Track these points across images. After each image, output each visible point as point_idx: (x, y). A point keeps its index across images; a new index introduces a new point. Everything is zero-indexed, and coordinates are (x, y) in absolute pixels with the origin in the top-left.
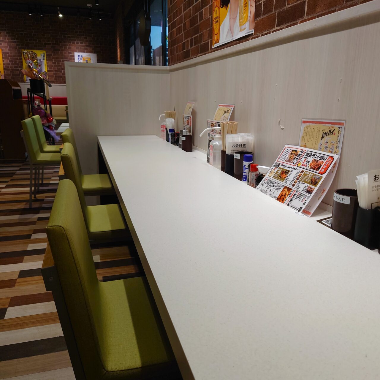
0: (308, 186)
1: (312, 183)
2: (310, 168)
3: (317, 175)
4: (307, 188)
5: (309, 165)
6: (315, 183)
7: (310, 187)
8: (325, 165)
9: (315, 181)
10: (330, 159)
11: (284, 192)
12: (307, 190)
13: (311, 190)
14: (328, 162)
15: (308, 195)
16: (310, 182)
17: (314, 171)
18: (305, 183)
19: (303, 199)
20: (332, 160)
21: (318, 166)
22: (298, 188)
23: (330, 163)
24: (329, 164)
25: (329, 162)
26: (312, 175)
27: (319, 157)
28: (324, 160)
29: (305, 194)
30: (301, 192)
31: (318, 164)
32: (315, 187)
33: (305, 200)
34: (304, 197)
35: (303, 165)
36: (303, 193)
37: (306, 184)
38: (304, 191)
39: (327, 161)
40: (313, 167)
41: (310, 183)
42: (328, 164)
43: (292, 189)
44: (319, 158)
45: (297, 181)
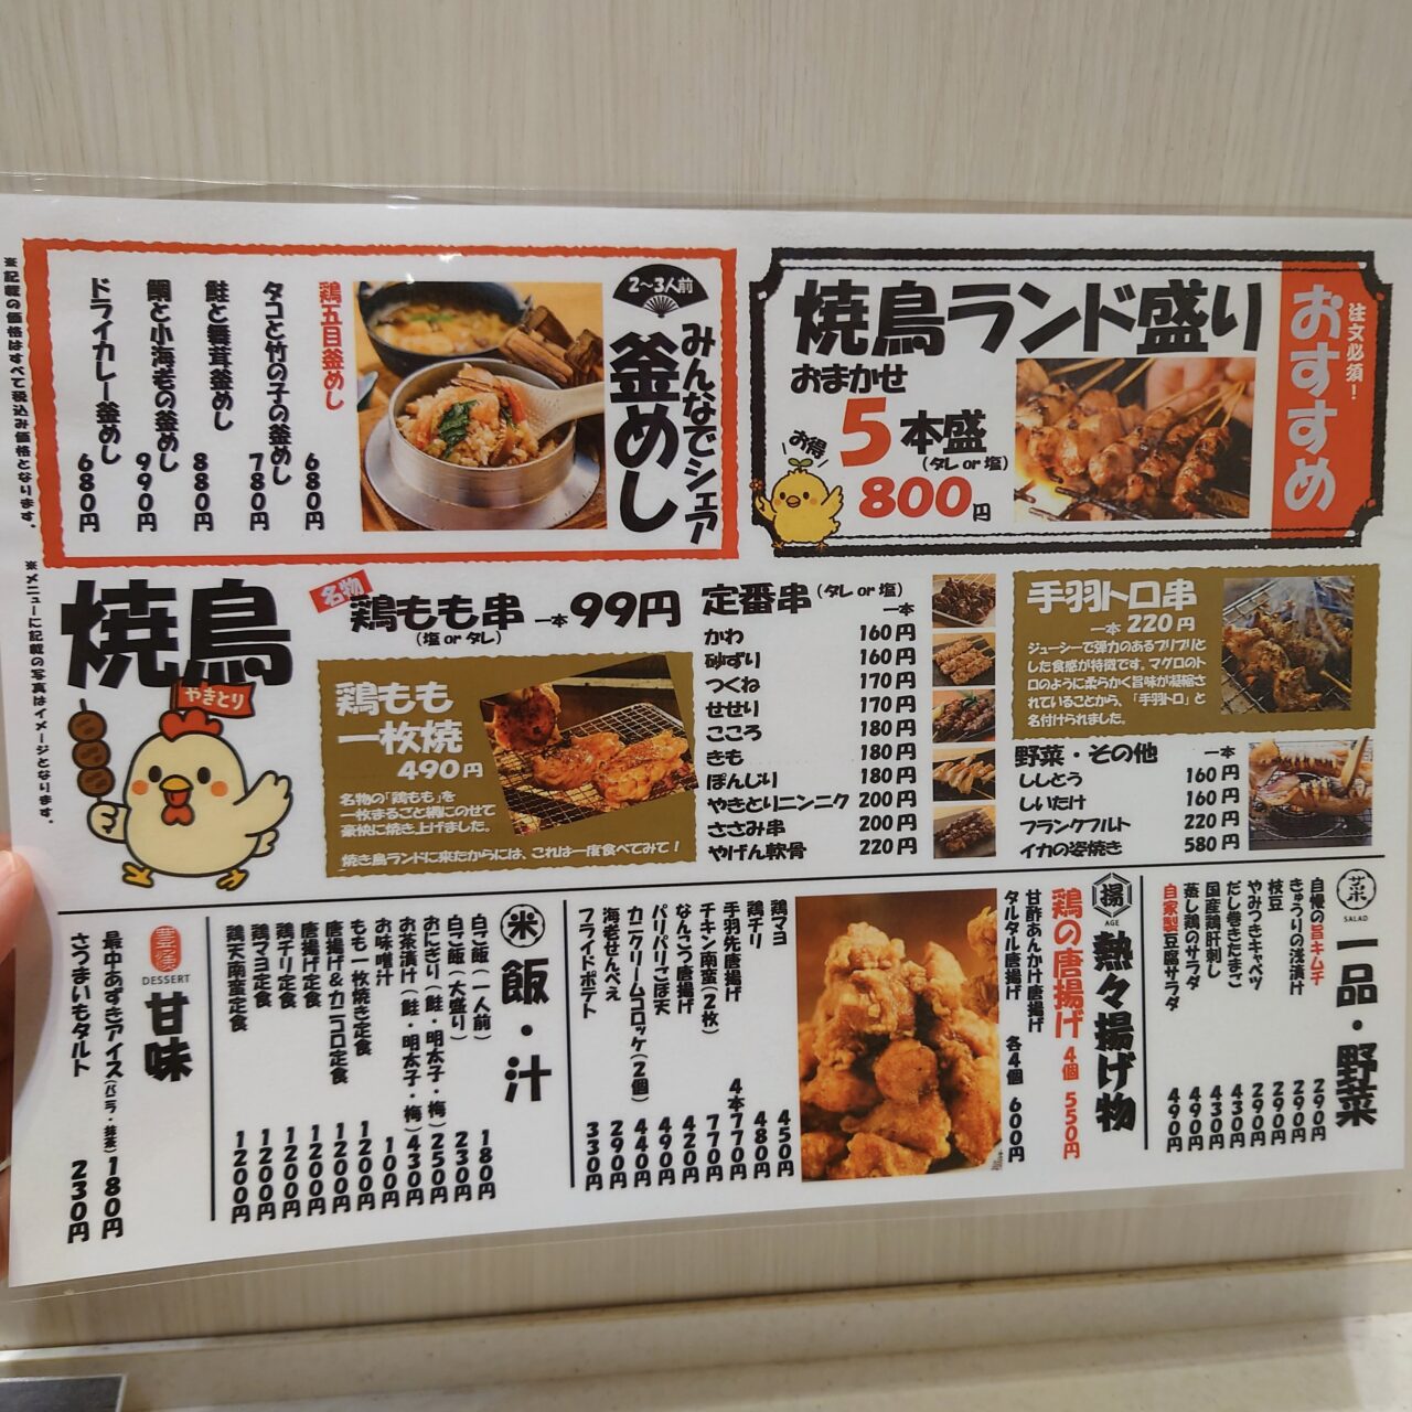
0: (1241, 759)
1: (1270, 705)
2: (1073, 513)
3: (1270, 572)
4: (1243, 785)
5: (1014, 477)
6: (1317, 684)
7: (1284, 764)
8: (1290, 397)
9: (1295, 657)
10: (1319, 300)
11: (864, 986)
12: (1258, 808)
13: (1333, 790)
14: (1323, 353)
15: (1330, 872)
16: (1229, 694)
17: (1173, 527)
18: (1156, 740)
19: (1296, 941)
20: (1358, 312)
21: (1191, 442)
22: (1097, 848)
23: (1356, 353)
24: (1356, 373)
25: (1341, 345)
26: (1182, 594)
27: (1096, 312)
28: (1239, 334)
29: (1286, 873)
30: (1180, 878)
31: (1180, 419)
32: (1359, 734)
33: (1329, 942)
34: (1286, 916)
35: (878, 498)
36: (1245, 874)
37: (1182, 751)
38: (1232, 840)
39: (1288, 343)
40: (1117, 482)
41: (1240, 706)
42: (1337, 368)
43: (986, 898)
44: (1125, 323)
45: (988, 758)
